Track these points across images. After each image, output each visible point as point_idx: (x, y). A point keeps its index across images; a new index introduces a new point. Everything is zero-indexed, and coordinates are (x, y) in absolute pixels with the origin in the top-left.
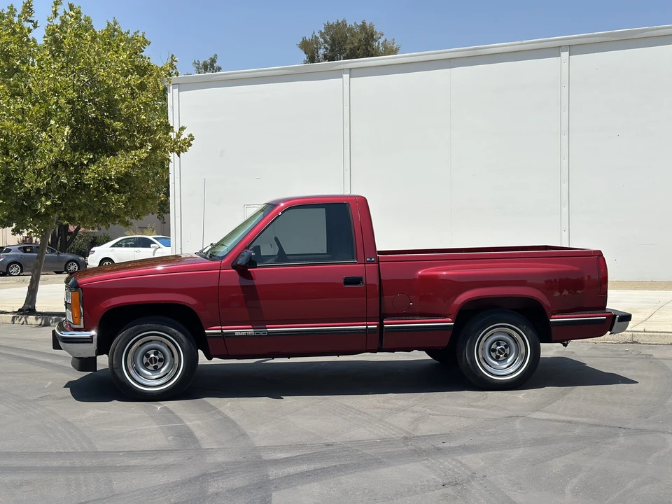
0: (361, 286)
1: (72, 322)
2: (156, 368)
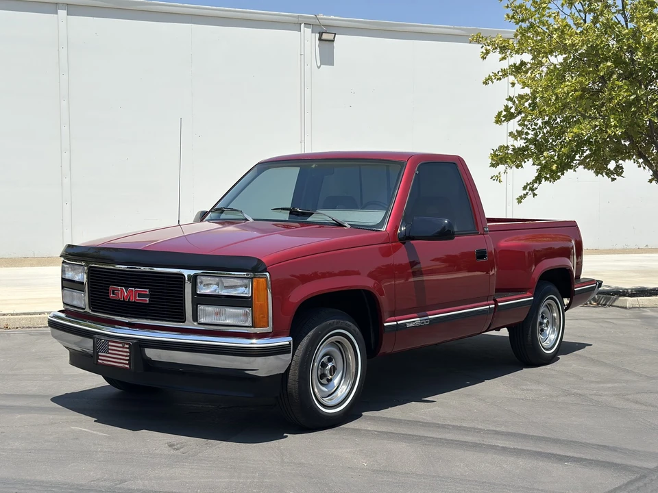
0: (486, 259)
1: (247, 324)
2: (329, 381)
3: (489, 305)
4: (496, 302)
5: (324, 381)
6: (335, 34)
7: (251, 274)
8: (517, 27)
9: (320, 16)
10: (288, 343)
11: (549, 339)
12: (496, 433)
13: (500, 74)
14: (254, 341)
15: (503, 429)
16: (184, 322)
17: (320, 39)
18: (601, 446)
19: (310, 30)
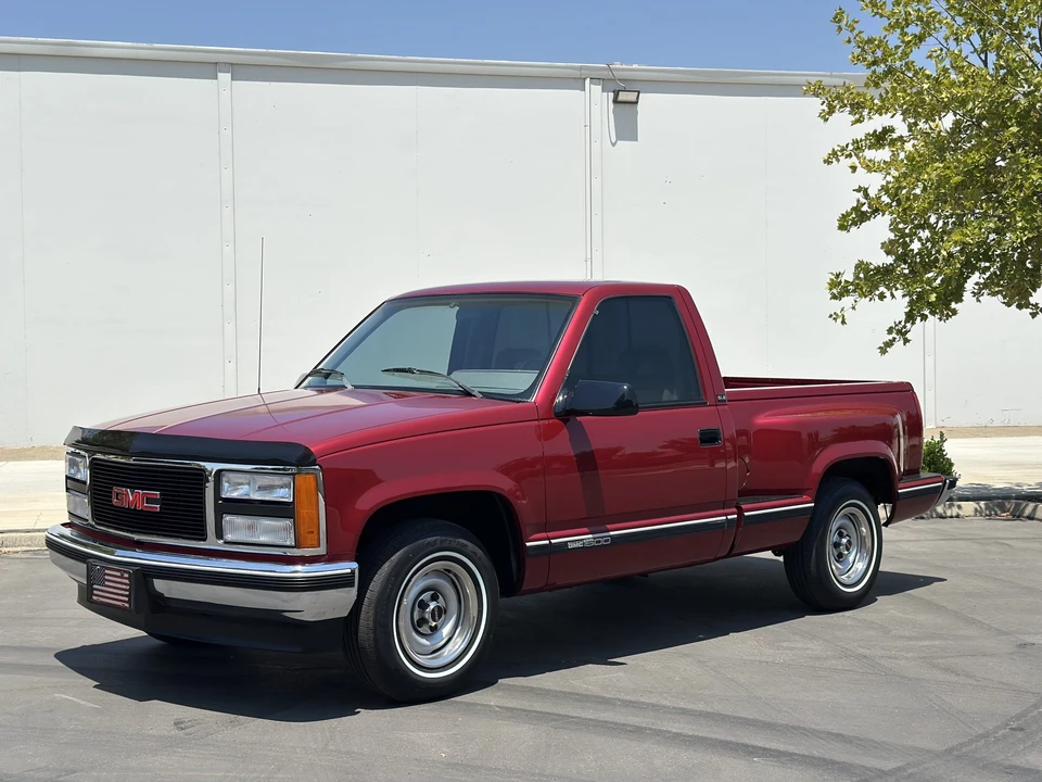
0: (720, 444)
1: (288, 543)
2: (434, 629)
3: (726, 515)
4: (740, 512)
5: (425, 629)
6: (639, 92)
7: (294, 469)
8: (869, 72)
9: (617, 65)
10: (349, 571)
11: (852, 570)
12: (684, 712)
13: (851, 147)
14: (299, 568)
15: (701, 707)
16: (205, 540)
17: (615, 101)
18: (832, 734)
19: (600, 87)
